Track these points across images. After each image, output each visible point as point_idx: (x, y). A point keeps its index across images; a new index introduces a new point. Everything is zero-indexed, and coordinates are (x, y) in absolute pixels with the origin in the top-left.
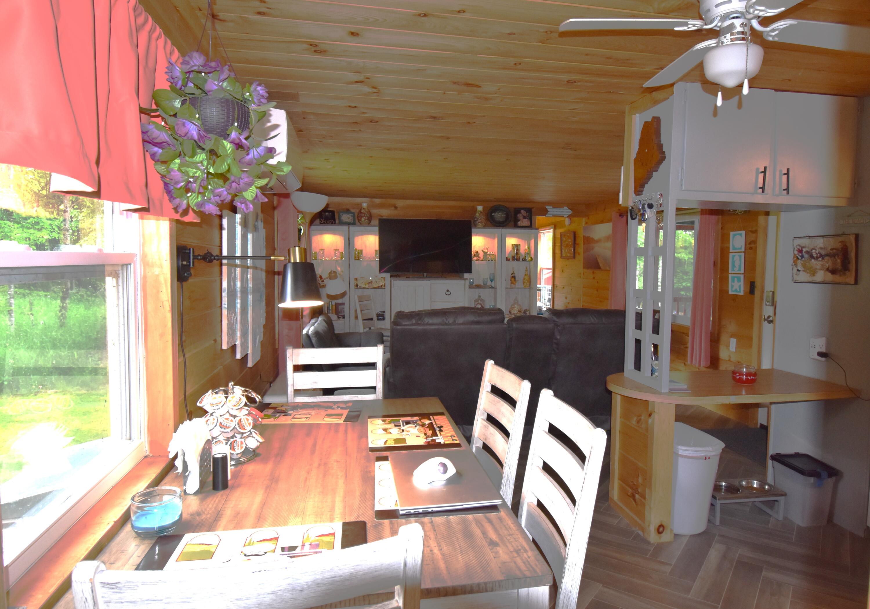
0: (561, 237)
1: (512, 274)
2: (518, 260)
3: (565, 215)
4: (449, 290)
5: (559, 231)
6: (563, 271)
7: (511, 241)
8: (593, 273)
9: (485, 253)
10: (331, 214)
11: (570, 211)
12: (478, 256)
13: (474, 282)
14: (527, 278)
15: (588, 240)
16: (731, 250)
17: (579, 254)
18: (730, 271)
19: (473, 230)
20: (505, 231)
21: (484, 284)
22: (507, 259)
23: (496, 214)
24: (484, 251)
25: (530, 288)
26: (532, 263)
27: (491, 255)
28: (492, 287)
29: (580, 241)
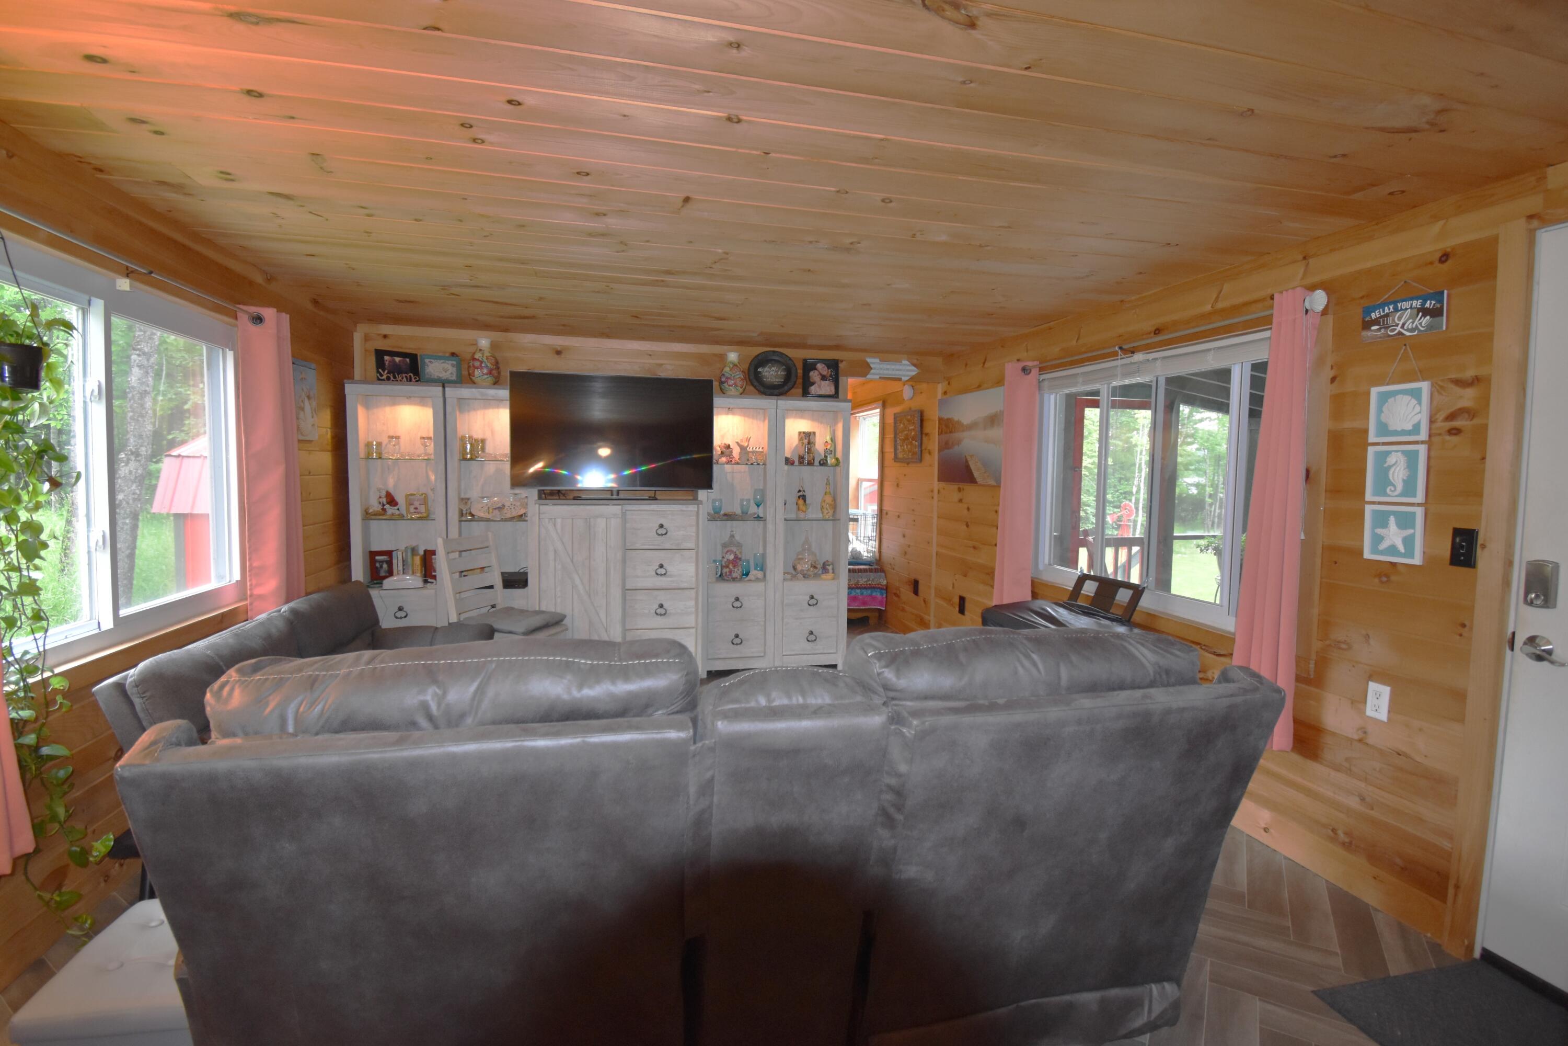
0: (895, 423)
1: (800, 491)
2: (811, 463)
3: (904, 376)
4: (665, 526)
5: (891, 412)
6: (898, 485)
7: (795, 427)
8: (960, 490)
9: (743, 448)
10: (408, 360)
11: (913, 368)
12: (730, 455)
13: (723, 508)
14: (829, 499)
15: (948, 426)
16: (1372, 438)
17: (930, 453)
18: (1369, 497)
19: (718, 401)
20: (783, 403)
21: (743, 513)
22: (788, 462)
23: (767, 369)
24: (742, 444)
25: (835, 520)
26: (838, 469)
27: (757, 452)
28: (758, 518)
29: (932, 428)
